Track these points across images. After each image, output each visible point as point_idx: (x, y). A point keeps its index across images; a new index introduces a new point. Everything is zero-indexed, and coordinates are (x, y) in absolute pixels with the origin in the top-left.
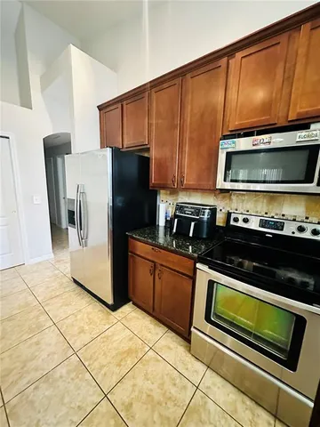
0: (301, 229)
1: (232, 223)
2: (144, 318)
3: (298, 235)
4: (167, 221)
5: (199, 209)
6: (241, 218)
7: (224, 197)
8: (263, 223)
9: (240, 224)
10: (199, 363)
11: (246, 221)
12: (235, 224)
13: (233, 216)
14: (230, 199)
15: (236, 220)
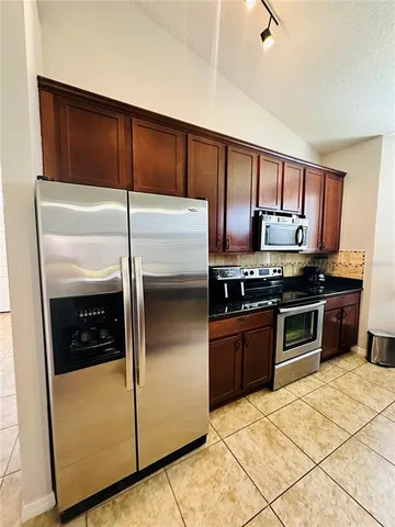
0: (275, 271)
3: (275, 274)
11: (252, 273)
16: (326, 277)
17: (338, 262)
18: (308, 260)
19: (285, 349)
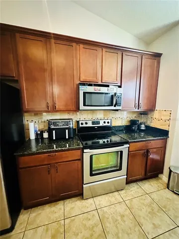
0: (105, 122)
1: (81, 126)
2: (43, 210)
3: (104, 125)
4: (37, 134)
5: (67, 122)
6: (84, 122)
7: (73, 113)
8: (93, 123)
9: (84, 125)
10: (89, 200)
11: (86, 123)
12: (82, 126)
13: (80, 122)
14: (77, 114)
15: (82, 124)
16: (146, 127)
17: (154, 117)
18: (135, 115)
19: (91, 175)
